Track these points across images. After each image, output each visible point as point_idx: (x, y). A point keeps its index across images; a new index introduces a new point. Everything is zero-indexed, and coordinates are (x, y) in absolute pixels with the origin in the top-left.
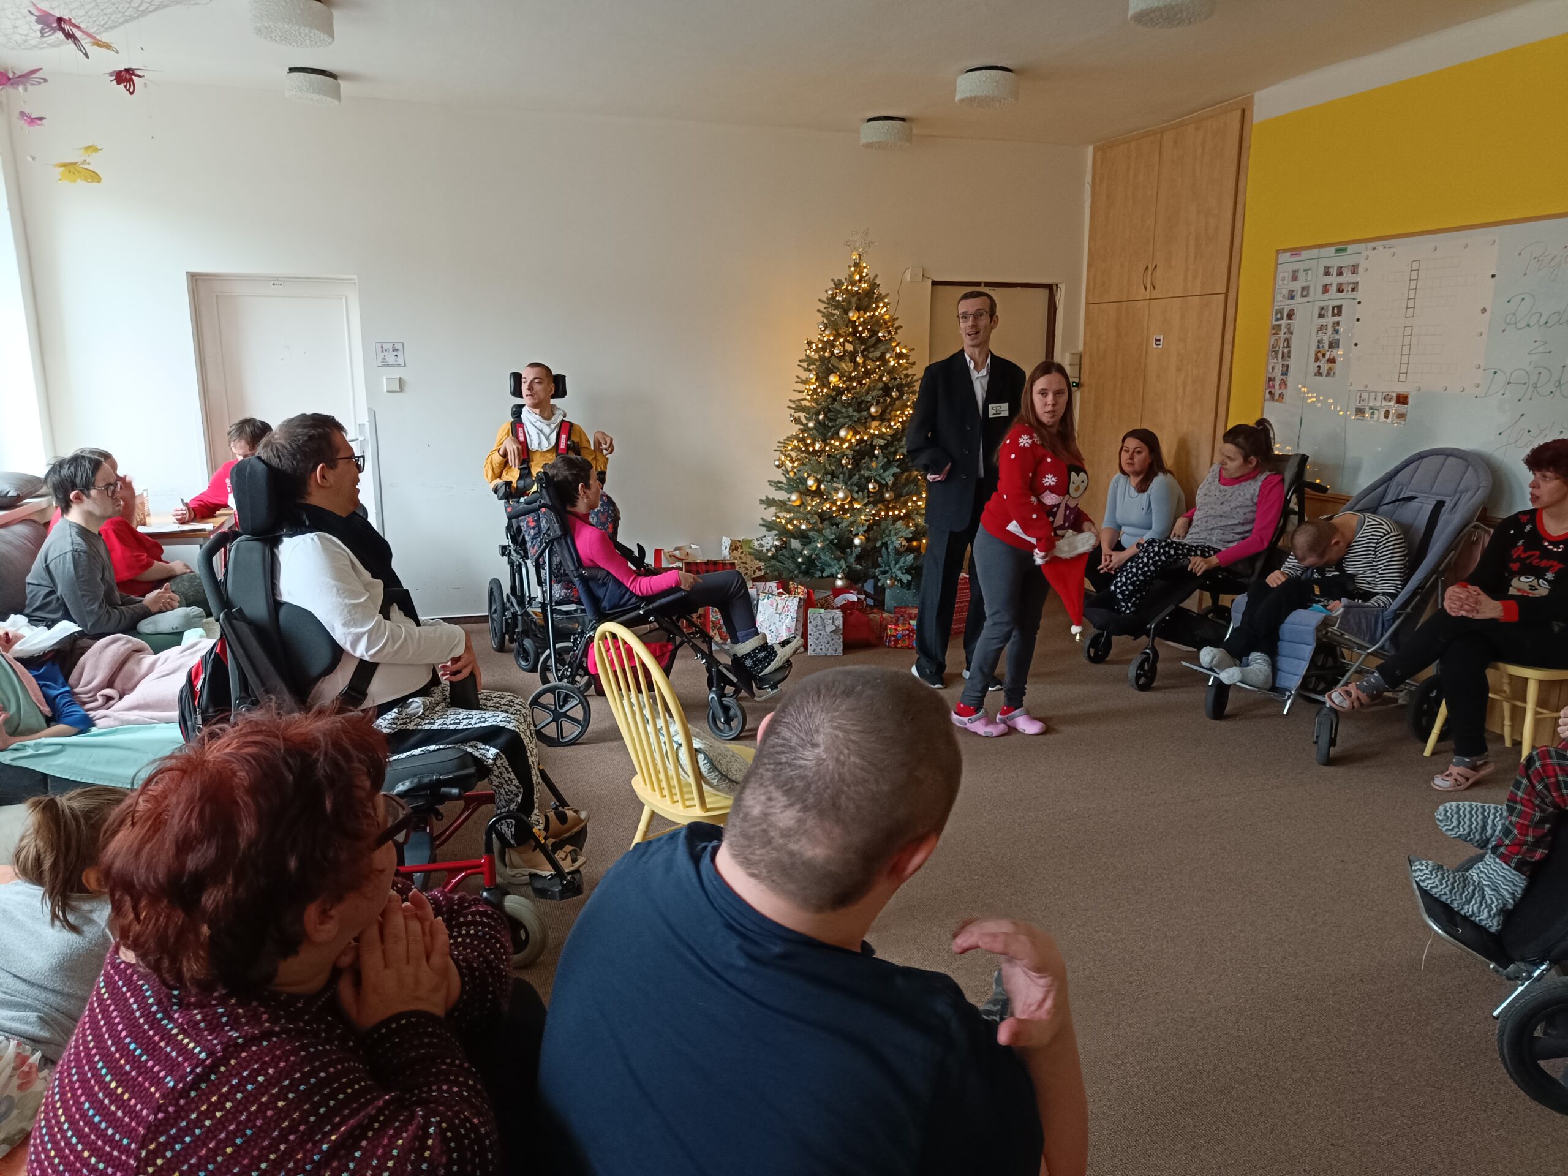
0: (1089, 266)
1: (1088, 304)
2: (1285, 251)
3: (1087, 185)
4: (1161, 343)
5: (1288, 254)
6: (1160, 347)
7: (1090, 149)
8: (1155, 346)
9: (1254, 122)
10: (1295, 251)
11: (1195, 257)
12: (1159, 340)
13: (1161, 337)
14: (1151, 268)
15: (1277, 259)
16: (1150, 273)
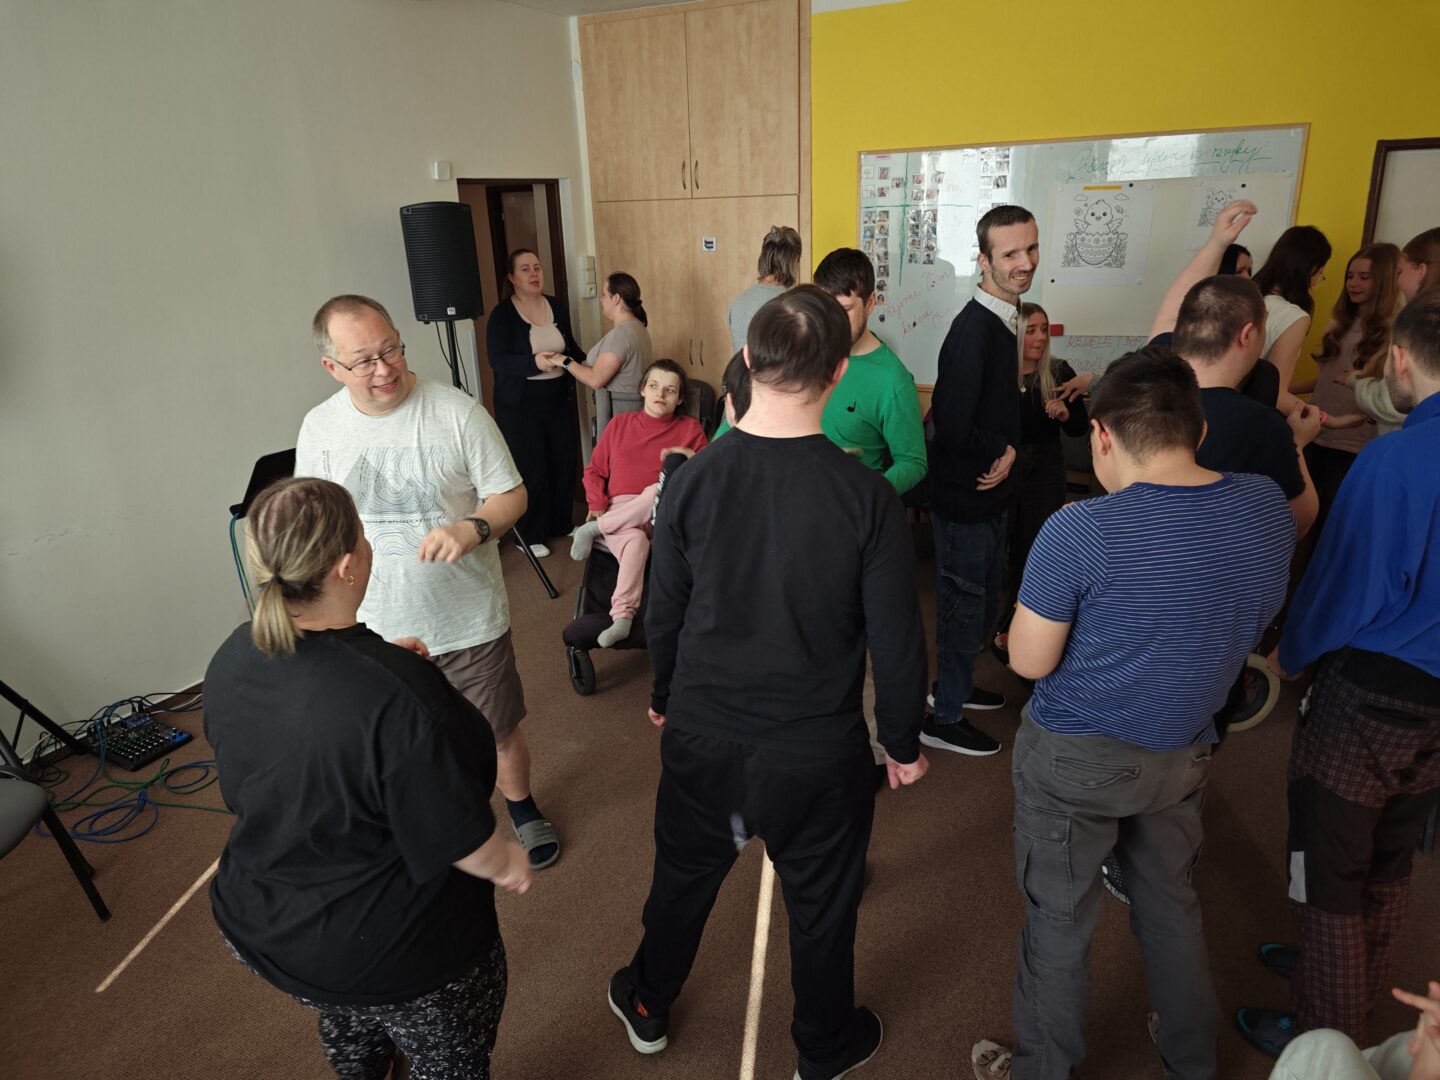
0: (594, 159)
1: (597, 202)
2: (869, 153)
3: (574, 64)
4: (714, 245)
5: (874, 156)
6: (714, 249)
7: (573, 23)
8: (705, 249)
9: (813, 12)
10: (883, 153)
11: (753, 155)
12: (712, 243)
13: (714, 240)
14: (687, 163)
15: (859, 160)
16: (687, 169)
